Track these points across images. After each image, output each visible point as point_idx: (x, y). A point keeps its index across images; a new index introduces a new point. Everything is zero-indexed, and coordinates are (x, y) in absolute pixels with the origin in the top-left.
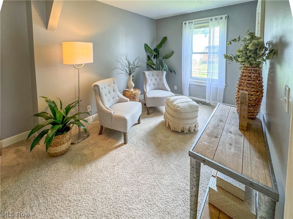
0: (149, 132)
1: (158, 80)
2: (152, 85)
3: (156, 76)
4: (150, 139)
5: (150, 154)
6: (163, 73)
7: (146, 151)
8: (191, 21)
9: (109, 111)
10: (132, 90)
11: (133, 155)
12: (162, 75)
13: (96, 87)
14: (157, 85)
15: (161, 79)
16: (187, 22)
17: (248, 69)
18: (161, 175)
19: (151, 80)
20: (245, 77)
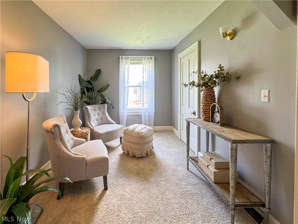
0: (118, 168)
1: (101, 114)
2: (96, 121)
3: (98, 110)
4: (126, 173)
5: (138, 184)
6: (104, 106)
7: (133, 184)
8: (128, 57)
9: (81, 156)
10: (79, 129)
11: (125, 194)
12: (104, 108)
13: (57, 129)
14: (100, 120)
15: (104, 113)
16: (124, 57)
17: (209, 90)
18: (163, 193)
19: (94, 115)
20: (209, 96)
